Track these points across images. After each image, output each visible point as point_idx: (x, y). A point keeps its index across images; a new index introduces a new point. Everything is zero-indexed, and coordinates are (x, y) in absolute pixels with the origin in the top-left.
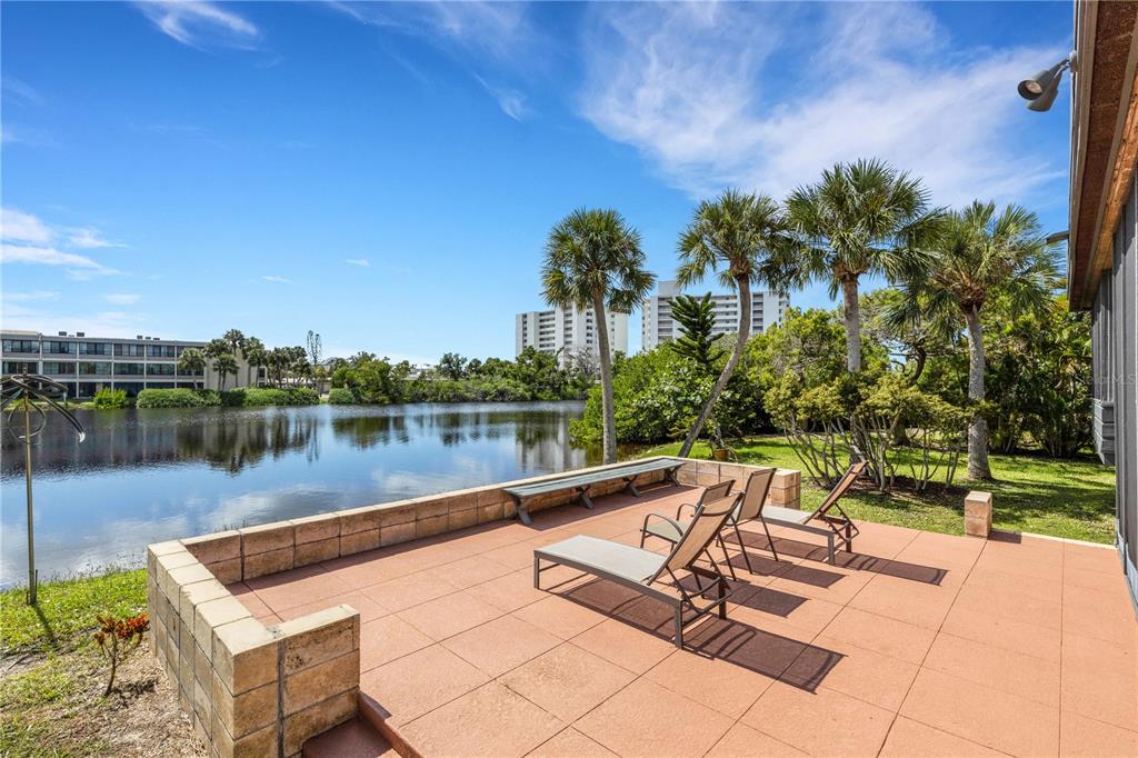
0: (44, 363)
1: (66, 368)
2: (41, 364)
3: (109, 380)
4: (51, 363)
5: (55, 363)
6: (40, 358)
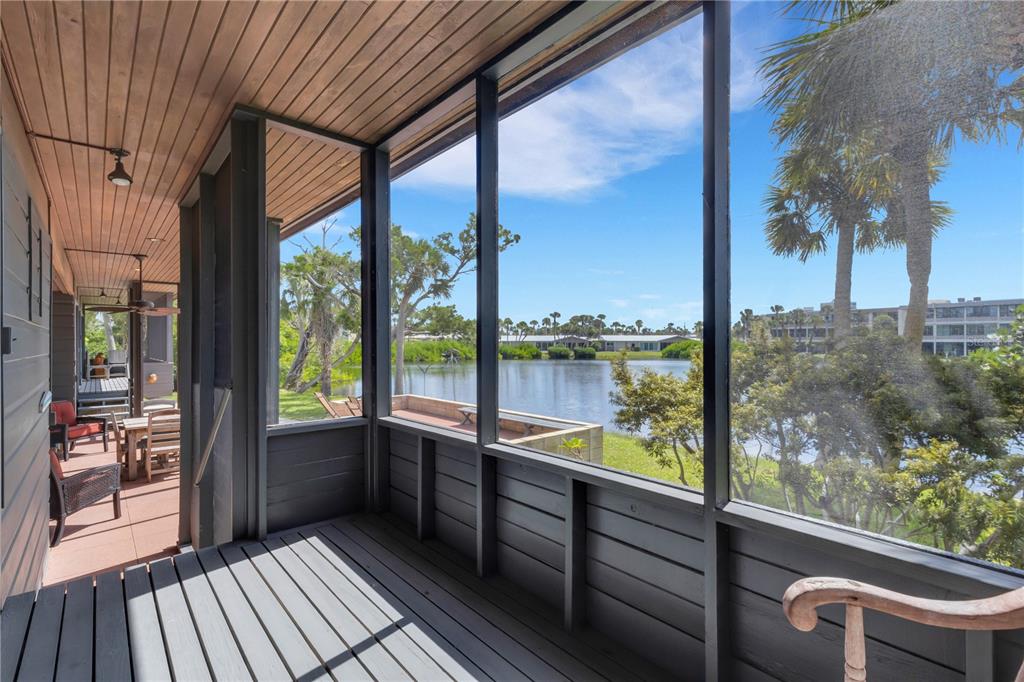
0: (938, 326)
2: (935, 327)
4: (944, 326)
5: (946, 325)
6: (934, 322)
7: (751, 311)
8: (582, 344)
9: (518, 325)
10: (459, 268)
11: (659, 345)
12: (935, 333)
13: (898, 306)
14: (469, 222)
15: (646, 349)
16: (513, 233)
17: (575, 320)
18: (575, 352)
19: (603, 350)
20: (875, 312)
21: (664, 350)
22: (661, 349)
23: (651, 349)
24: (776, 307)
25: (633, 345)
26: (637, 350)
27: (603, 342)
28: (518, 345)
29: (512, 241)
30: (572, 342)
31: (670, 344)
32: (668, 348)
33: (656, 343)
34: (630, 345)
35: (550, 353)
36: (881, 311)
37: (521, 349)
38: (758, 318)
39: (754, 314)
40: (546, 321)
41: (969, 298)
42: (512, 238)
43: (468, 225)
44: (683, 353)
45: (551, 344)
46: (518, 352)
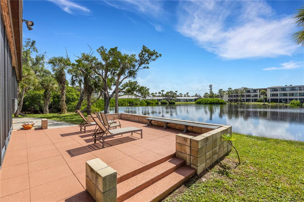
0: (280, 94)
1: (285, 95)
2: (279, 94)
3: (297, 98)
5: (282, 93)
6: (279, 92)
7: (222, 90)
8: (171, 100)
9: (151, 94)
10: (139, 67)
11: (194, 100)
12: (279, 96)
13: (267, 88)
14: (142, 49)
15: (190, 101)
16: (159, 53)
17: (168, 93)
18: (169, 102)
19: (177, 101)
20: (260, 90)
21: (196, 101)
22: (195, 101)
23: (192, 101)
24: (230, 88)
25: (186, 100)
26: (187, 101)
27: (177, 99)
28: (151, 100)
29: (159, 56)
30: (168, 99)
31: (197, 100)
32: (197, 101)
33: (193, 99)
34: (185, 100)
35: (161, 102)
36: (262, 89)
37: (152, 101)
38: (224, 92)
39: (223, 90)
40: (160, 93)
41: (288, 85)
42: (159, 55)
43: (142, 50)
44: (202, 102)
45: (161, 100)
46: (152, 102)
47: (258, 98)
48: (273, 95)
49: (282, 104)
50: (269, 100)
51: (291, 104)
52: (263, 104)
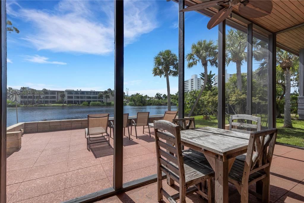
1: (78, 97)
3: (85, 100)
5: (76, 96)
6: (73, 95)
12: (73, 98)
47: (56, 100)
48: (69, 97)
49: (77, 105)
50: (66, 101)
51: (83, 104)
52: (62, 106)
